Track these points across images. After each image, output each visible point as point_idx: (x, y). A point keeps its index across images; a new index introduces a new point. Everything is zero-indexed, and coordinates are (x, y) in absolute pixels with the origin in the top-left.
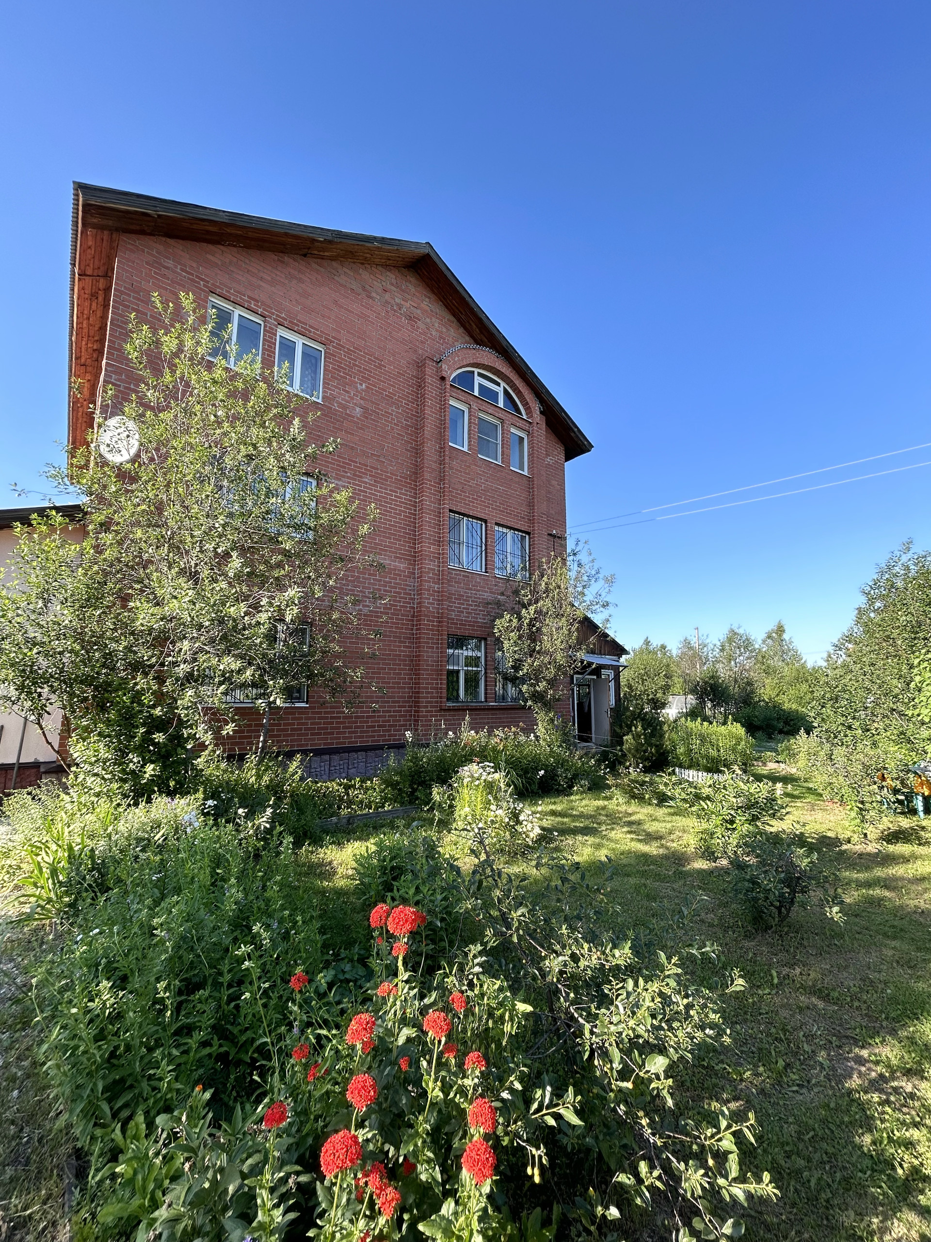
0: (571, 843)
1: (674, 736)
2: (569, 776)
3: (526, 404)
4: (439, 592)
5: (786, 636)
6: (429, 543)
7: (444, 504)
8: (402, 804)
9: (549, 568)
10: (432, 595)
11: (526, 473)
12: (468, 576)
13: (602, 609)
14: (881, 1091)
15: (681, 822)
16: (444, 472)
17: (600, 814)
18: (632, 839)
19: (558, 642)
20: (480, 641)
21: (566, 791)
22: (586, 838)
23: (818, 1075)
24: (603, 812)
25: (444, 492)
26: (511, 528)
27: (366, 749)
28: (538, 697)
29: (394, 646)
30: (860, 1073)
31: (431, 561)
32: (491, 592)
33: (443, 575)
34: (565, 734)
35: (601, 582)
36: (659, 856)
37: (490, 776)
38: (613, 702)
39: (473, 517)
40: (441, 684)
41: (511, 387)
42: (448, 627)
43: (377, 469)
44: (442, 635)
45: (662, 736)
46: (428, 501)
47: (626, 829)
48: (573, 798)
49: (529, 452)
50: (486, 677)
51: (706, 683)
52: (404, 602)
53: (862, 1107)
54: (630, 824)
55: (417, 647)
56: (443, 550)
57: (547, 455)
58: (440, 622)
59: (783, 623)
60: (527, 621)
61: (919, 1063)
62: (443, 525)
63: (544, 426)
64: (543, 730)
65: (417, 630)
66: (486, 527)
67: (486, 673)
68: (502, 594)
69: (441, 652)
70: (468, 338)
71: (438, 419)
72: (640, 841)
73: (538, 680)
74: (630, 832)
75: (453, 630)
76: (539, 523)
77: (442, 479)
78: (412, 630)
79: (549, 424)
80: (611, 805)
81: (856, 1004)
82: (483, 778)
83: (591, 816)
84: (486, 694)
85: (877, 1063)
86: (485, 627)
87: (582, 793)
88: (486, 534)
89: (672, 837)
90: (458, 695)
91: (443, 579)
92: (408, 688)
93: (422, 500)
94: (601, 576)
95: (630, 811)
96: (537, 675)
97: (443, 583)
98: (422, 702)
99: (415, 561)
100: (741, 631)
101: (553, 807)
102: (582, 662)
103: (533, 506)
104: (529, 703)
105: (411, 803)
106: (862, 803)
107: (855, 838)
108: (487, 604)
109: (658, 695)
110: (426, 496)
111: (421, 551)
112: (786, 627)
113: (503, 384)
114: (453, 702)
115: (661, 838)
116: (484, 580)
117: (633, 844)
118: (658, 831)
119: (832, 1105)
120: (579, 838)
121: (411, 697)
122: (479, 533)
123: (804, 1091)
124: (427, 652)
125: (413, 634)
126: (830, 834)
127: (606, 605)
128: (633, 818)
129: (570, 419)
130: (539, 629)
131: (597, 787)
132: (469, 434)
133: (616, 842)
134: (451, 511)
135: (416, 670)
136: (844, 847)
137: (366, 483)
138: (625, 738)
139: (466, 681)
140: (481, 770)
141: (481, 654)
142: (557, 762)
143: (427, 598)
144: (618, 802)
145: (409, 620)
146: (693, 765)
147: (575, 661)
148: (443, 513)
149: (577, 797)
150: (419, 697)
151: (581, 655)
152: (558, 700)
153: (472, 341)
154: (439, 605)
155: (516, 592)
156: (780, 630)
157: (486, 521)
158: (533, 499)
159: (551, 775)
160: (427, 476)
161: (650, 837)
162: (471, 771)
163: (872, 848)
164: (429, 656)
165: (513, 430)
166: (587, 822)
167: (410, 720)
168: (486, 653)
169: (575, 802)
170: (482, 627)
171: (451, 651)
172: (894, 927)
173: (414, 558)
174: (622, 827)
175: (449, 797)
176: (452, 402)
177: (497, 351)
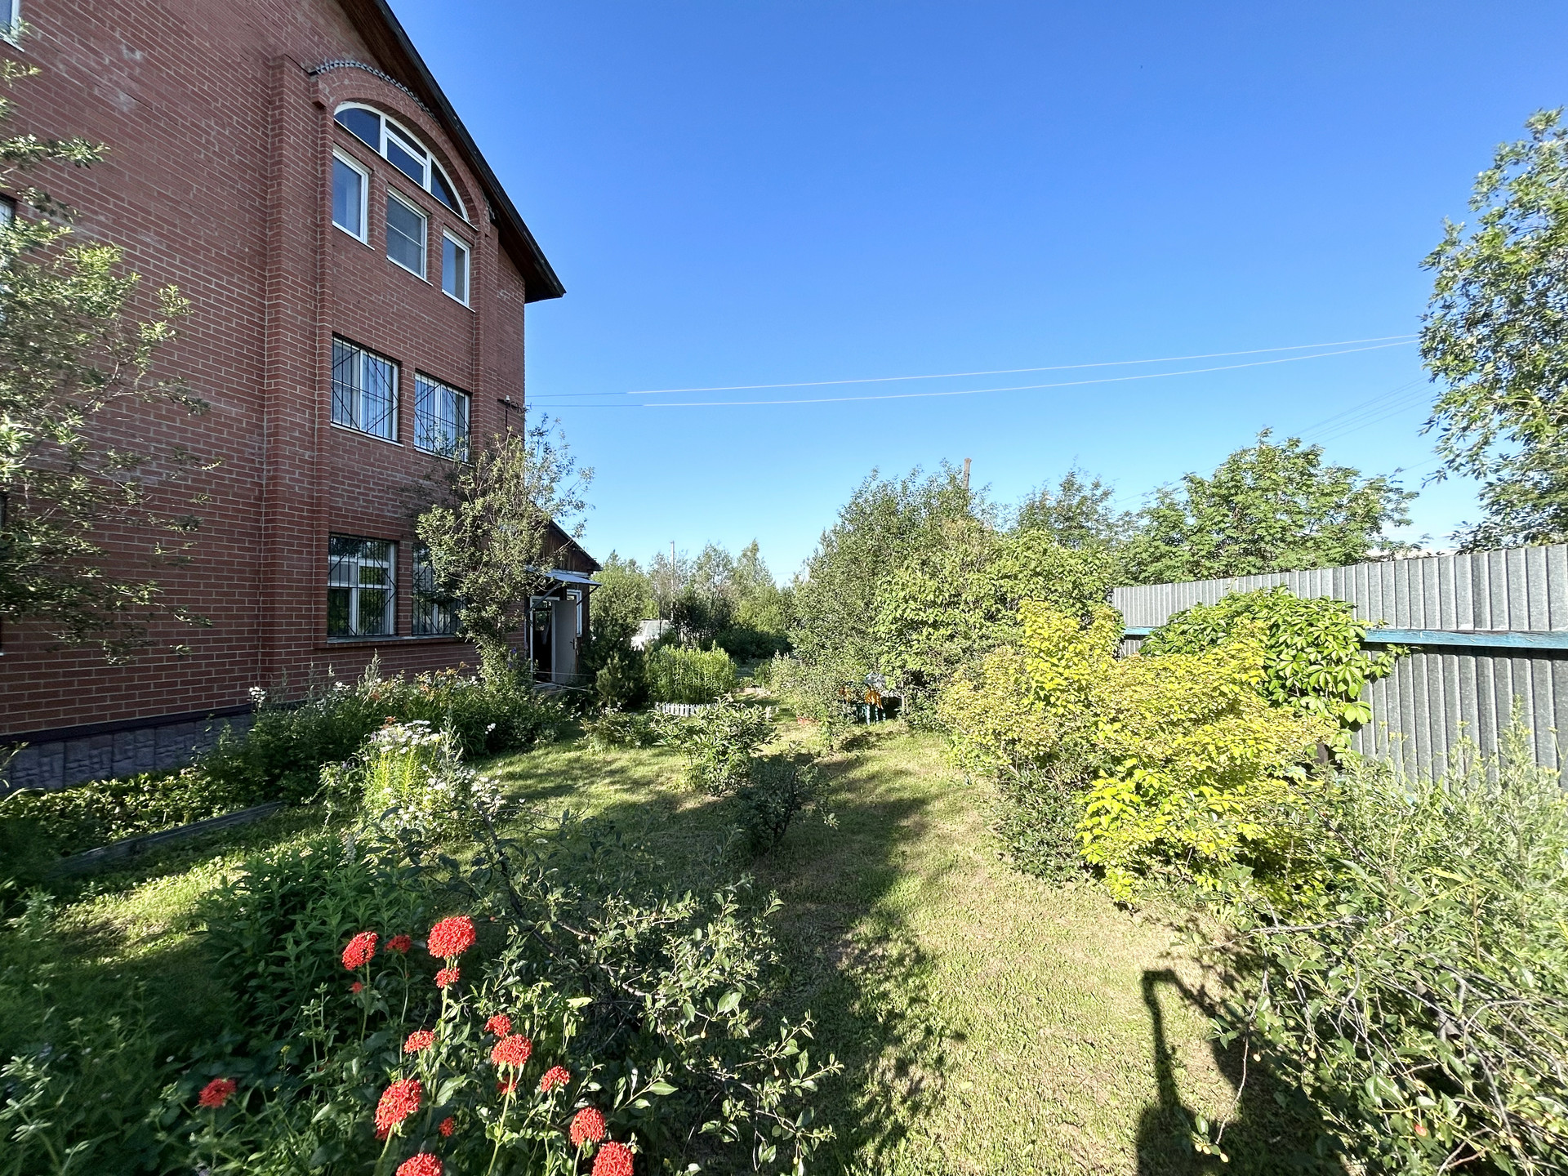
0: (541, 808)
1: (655, 666)
2: (529, 726)
3: (468, 201)
4: (312, 463)
5: (759, 555)
6: (292, 380)
7: (322, 320)
8: (249, 802)
9: (503, 449)
10: (299, 467)
11: (466, 303)
12: (366, 444)
13: (575, 511)
14: (861, 963)
15: (669, 761)
16: (322, 267)
17: (573, 768)
18: (616, 791)
19: (515, 552)
20: (387, 546)
21: (526, 746)
22: (561, 799)
23: (816, 970)
24: (578, 765)
25: (322, 300)
26: (441, 382)
27: (155, 724)
28: (483, 626)
29: (218, 546)
30: (847, 954)
31: (298, 410)
32: (406, 473)
33: (320, 437)
34: (521, 673)
35: (575, 477)
36: (647, 803)
37: (425, 739)
38: (580, 629)
39: (377, 353)
40: (317, 610)
41: (445, 166)
42: (331, 521)
43: (175, 226)
44: (318, 533)
45: (642, 668)
46: (291, 307)
47: (607, 780)
48: (535, 753)
49: (471, 274)
50: (397, 599)
51: (682, 604)
52: (238, 474)
53: (850, 980)
54: (612, 773)
55: (270, 550)
56: (320, 395)
57: (500, 286)
58: (313, 512)
59: (758, 541)
60: (469, 520)
61: (886, 930)
62: (321, 355)
63: (496, 242)
64: (490, 670)
65: (267, 521)
66: (400, 372)
67: (397, 593)
68: (428, 477)
69: (317, 560)
70: (368, 56)
71: (309, 173)
72: (626, 791)
73: (484, 604)
74: (613, 783)
75: (340, 526)
76: (485, 381)
77: (318, 278)
78: (257, 521)
79: (502, 241)
80: (587, 755)
81: (839, 897)
82: (414, 743)
83: (563, 772)
84: (397, 623)
85: (858, 941)
86: (397, 525)
87: (547, 746)
88: (400, 383)
89: (661, 779)
90: (348, 627)
91: (320, 443)
92: (249, 617)
93: (278, 305)
94: (575, 467)
95: (609, 758)
96: (482, 596)
97: (320, 450)
98: (280, 639)
99: (263, 406)
100: (720, 548)
101: (510, 769)
102: (548, 579)
103: (477, 355)
104: (470, 635)
105: (267, 797)
106: (831, 717)
107: (824, 752)
108: (402, 490)
109: (628, 620)
110: (286, 299)
111: (277, 391)
112: (760, 546)
113: (430, 156)
114: (339, 637)
115: (648, 783)
116: (396, 453)
117: (618, 796)
118: (644, 777)
119: (830, 990)
120: (552, 801)
121: (256, 631)
122: (387, 378)
123: (808, 987)
124: (290, 559)
125: (260, 529)
126: (804, 751)
127: (580, 506)
128: (614, 767)
129: (535, 244)
130: (486, 533)
131: (566, 735)
132: (370, 217)
133: (598, 796)
134: (335, 334)
135: (265, 587)
136: (816, 761)
137: (147, 245)
138: (598, 673)
139: (363, 604)
140: (409, 733)
141: (389, 564)
142: (513, 711)
143: (288, 472)
144: (594, 750)
145: (251, 505)
146: (675, 698)
147: (538, 578)
148: (322, 335)
149: (541, 752)
150: (272, 632)
151: (547, 571)
152: (513, 629)
153: (376, 63)
154: (312, 484)
155: (452, 477)
156: (755, 549)
157: (399, 364)
158: (477, 344)
159: (505, 728)
160: (287, 264)
161: (637, 784)
162: (391, 734)
163: (839, 757)
164: (293, 564)
165: (446, 234)
166: (559, 780)
167: (254, 669)
168: (397, 563)
169: (539, 757)
170: (389, 523)
171: (335, 559)
172: (858, 823)
173: (261, 401)
174: (604, 778)
175: (352, 777)
176: (337, 153)
177: (422, 99)
